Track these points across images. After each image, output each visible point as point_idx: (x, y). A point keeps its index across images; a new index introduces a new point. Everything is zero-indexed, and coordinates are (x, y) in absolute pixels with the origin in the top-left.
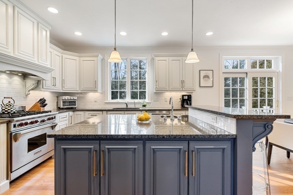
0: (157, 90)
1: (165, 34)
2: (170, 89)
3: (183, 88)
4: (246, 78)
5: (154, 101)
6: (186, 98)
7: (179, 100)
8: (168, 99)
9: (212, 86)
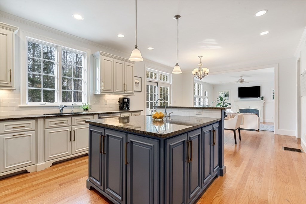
0: (103, 91)
1: (121, 36)
2: (115, 92)
3: (125, 91)
4: (157, 87)
5: (94, 104)
6: (126, 100)
7: (118, 103)
8: (108, 101)
9: (140, 91)
